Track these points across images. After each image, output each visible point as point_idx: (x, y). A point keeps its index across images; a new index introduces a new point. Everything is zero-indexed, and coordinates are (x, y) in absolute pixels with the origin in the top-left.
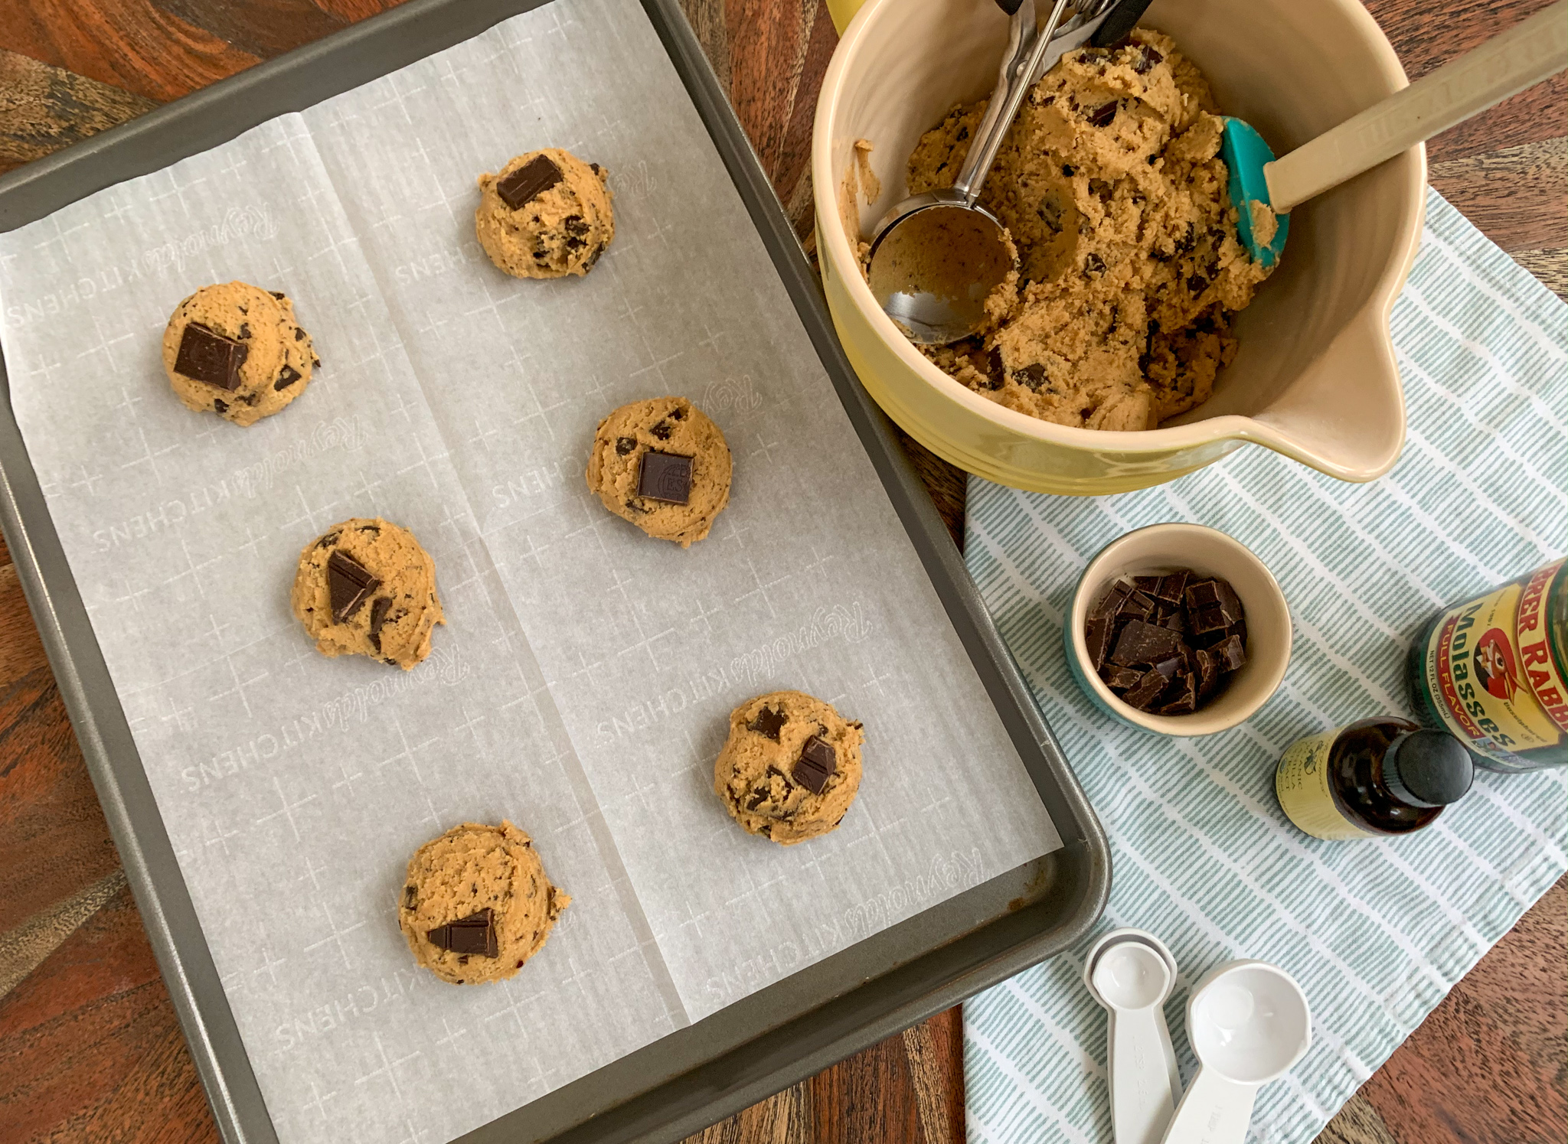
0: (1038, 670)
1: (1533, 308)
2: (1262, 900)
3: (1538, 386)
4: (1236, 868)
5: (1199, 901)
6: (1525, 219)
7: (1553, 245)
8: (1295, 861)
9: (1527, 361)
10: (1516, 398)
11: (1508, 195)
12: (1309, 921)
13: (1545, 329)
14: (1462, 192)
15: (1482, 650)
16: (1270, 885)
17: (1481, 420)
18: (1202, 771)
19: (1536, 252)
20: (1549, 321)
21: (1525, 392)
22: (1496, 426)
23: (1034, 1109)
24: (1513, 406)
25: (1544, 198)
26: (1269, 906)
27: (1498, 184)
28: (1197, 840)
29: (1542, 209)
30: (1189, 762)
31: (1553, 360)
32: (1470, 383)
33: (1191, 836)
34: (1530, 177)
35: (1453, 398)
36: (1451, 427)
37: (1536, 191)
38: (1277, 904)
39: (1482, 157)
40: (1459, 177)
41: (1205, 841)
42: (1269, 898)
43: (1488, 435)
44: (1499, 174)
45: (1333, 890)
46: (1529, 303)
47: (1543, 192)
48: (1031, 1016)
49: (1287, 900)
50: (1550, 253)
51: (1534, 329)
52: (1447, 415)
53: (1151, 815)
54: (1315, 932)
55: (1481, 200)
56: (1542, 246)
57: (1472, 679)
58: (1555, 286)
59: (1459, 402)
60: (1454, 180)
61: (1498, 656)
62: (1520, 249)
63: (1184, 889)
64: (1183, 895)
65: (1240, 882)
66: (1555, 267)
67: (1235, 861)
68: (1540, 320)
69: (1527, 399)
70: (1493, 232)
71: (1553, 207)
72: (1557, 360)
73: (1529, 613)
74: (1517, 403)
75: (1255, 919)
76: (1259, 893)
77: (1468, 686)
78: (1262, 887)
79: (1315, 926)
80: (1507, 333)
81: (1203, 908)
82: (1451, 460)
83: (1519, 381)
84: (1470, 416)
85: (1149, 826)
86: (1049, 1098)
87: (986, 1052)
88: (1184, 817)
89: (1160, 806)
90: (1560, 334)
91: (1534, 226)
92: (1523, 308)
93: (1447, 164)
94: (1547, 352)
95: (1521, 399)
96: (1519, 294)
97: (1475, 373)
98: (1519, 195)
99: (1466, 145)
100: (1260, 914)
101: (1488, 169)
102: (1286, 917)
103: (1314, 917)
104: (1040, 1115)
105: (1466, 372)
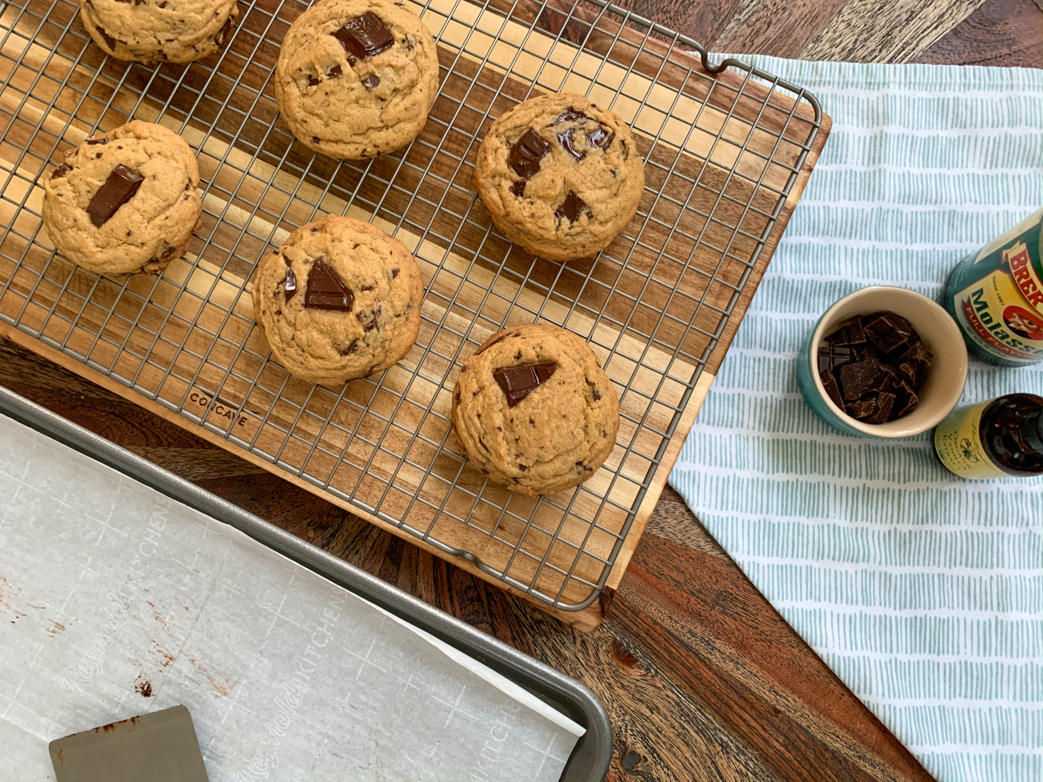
0: (767, 513)
1: (841, 81)
2: (992, 533)
3: (881, 120)
4: (963, 527)
5: (961, 563)
6: (788, 31)
7: (816, 34)
8: (989, 496)
9: (863, 112)
10: (876, 137)
11: (768, 27)
12: (1025, 522)
13: (857, 87)
14: (744, 45)
15: (1010, 320)
16: (988, 521)
17: (868, 165)
18: (900, 491)
19: (811, 45)
20: (855, 81)
21: (877, 130)
22: (880, 162)
23: (980, 756)
24: (878, 143)
25: (788, 12)
26: (998, 533)
27: (758, 25)
28: (931, 531)
29: (792, 19)
30: (888, 491)
31: (875, 100)
32: (845, 150)
33: (926, 532)
34: (770, 6)
35: (843, 167)
36: (855, 183)
37: (781, 11)
38: (1001, 529)
39: (736, 16)
40: (735, 38)
41: (936, 528)
42: (995, 529)
43: (880, 170)
44: (754, 19)
45: (1021, 492)
46: (836, 80)
47: (784, 9)
48: (934, 708)
49: (1005, 522)
50: (818, 40)
51: (851, 92)
52: (848, 179)
53: (895, 539)
54: (1034, 525)
55: (758, 42)
56: (810, 40)
57: (1013, 336)
58: (836, 57)
59: (848, 166)
60: (734, 42)
61: (1026, 321)
62: (801, 51)
63: (948, 564)
64: (950, 567)
65: (972, 533)
66: (827, 46)
67: (959, 523)
68: (850, 84)
69: (882, 132)
70: (781, 53)
71: (797, 13)
72: (878, 98)
73: (1031, 292)
74: (878, 139)
75: (998, 547)
76: (987, 530)
77: (1014, 341)
78: (985, 525)
79: (1031, 522)
80: (839, 106)
81: (967, 565)
82: (873, 201)
83: (868, 126)
84: (860, 169)
85: (900, 545)
86: (983, 743)
87: (933, 753)
88: (913, 524)
89: (895, 529)
90: (866, 83)
91: (796, 32)
92: (836, 85)
93: (722, 36)
94: (868, 100)
95: (878, 135)
96: (828, 79)
97: (843, 143)
98: (774, 21)
99: (723, 17)
100: (998, 542)
101: (745, 21)
102: (1012, 530)
103: (1025, 517)
104: (986, 756)
105: (837, 147)
